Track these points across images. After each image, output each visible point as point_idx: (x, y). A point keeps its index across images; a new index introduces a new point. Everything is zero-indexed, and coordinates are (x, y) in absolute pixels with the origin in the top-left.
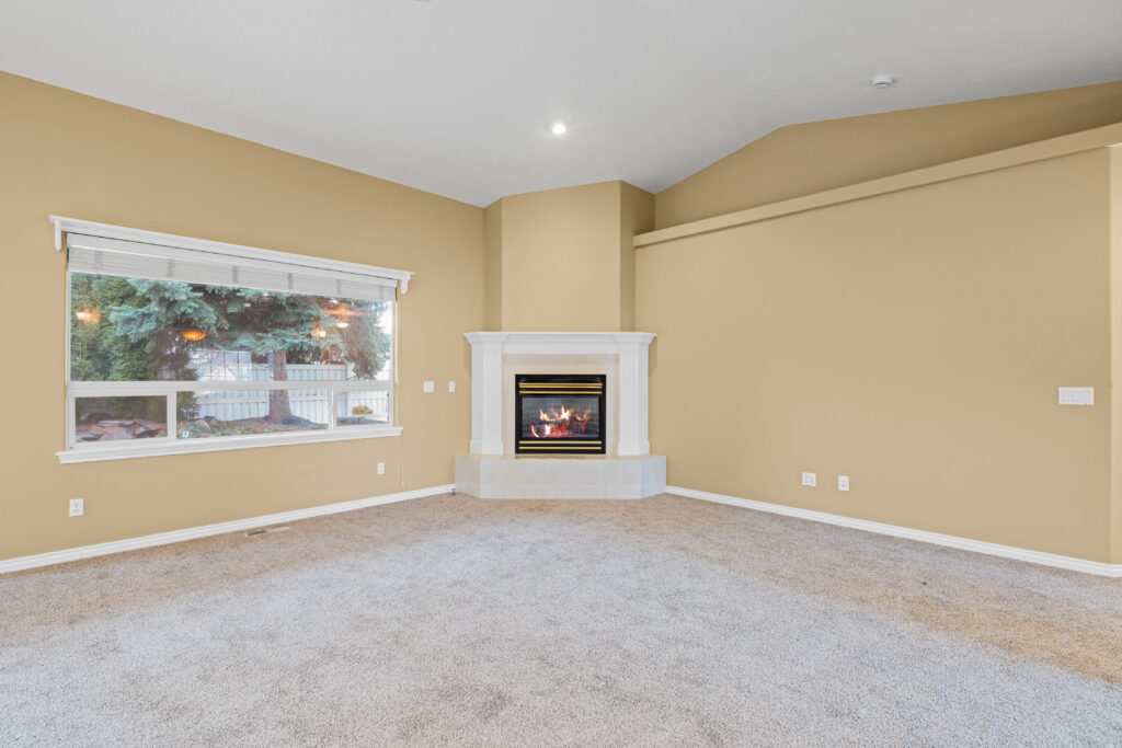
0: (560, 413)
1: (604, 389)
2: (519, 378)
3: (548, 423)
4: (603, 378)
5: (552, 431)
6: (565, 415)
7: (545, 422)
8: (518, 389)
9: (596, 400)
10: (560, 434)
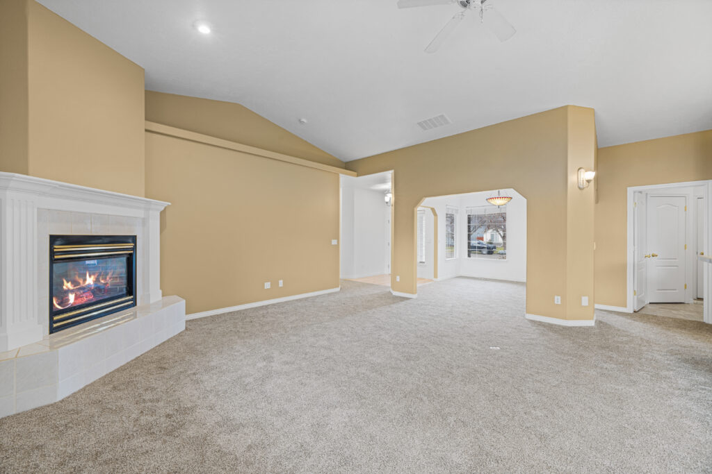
0: (85, 280)
1: (134, 249)
2: (54, 239)
3: (72, 291)
4: (134, 239)
5: (76, 298)
6: (90, 280)
7: (68, 291)
8: (52, 253)
9: (124, 259)
10: (84, 300)
